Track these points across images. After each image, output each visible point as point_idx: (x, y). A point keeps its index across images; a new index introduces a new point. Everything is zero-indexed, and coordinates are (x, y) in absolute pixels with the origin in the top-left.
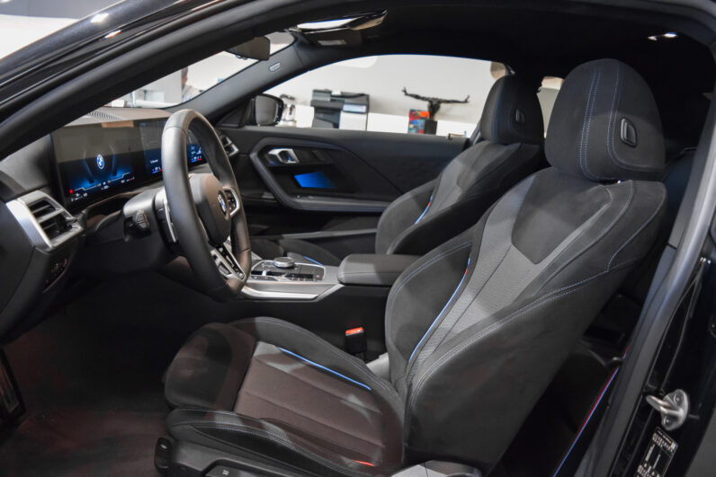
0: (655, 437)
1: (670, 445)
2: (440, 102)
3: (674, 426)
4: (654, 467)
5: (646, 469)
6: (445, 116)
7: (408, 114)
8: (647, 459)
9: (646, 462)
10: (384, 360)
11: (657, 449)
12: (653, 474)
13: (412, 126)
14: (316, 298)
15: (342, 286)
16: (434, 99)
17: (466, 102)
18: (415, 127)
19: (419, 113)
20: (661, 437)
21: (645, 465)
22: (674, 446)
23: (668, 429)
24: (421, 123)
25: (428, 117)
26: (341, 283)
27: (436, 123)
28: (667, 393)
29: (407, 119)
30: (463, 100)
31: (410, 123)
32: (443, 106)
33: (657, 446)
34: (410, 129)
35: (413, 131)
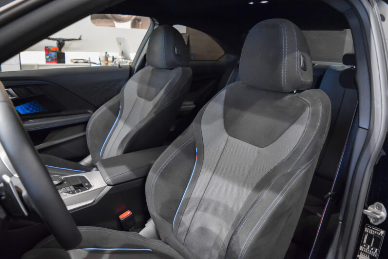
0: (366, 230)
1: (380, 232)
2: (64, 40)
3: (380, 222)
4: (372, 245)
5: (366, 247)
6: (68, 49)
7: (44, 49)
8: (365, 242)
9: (364, 244)
10: (150, 226)
11: (370, 236)
12: (372, 249)
13: (48, 57)
14: (94, 201)
15: (111, 187)
16: (60, 39)
17: (80, 39)
18: (50, 57)
19: (51, 48)
20: (371, 229)
21: (365, 246)
22: (382, 232)
23: (376, 224)
24: (53, 54)
25: (58, 50)
26: (109, 185)
27: (64, 54)
28: (369, 206)
29: (44, 53)
30: (78, 38)
31: (46, 55)
32: (66, 43)
33: (369, 234)
34: (47, 59)
35: (49, 60)
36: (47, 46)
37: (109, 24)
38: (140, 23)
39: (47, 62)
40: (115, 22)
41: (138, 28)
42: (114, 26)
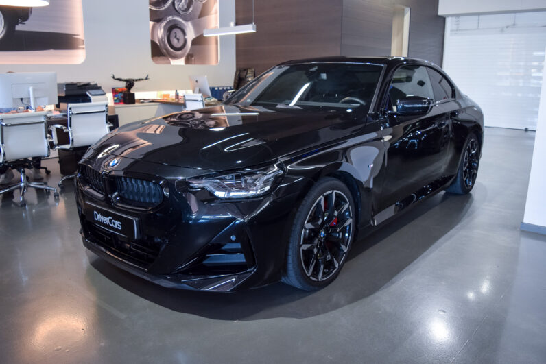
2: (134, 80)
7: (112, 90)
13: (115, 98)
16: (129, 80)
17: (147, 78)
18: (117, 98)
19: (118, 90)
24: (121, 95)
25: (126, 91)
27: (133, 94)
29: (112, 94)
30: (144, 77)
31: (114, 96)
32: (135, 83)
34: (115, 101)
35: (117, 101)
36: (114, 87)
37: (165, 61)
38: (193, 58)
39: (115, 103)
40: (170, 59)
41: (192, 64)
42: (170, 63)
